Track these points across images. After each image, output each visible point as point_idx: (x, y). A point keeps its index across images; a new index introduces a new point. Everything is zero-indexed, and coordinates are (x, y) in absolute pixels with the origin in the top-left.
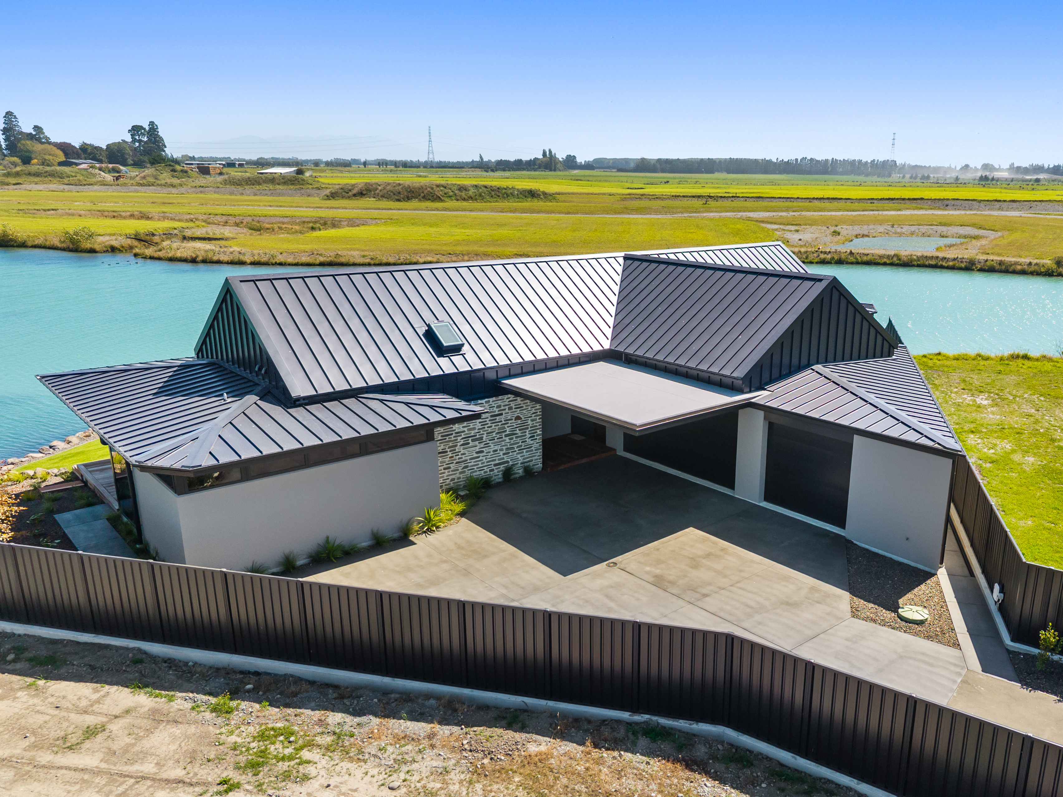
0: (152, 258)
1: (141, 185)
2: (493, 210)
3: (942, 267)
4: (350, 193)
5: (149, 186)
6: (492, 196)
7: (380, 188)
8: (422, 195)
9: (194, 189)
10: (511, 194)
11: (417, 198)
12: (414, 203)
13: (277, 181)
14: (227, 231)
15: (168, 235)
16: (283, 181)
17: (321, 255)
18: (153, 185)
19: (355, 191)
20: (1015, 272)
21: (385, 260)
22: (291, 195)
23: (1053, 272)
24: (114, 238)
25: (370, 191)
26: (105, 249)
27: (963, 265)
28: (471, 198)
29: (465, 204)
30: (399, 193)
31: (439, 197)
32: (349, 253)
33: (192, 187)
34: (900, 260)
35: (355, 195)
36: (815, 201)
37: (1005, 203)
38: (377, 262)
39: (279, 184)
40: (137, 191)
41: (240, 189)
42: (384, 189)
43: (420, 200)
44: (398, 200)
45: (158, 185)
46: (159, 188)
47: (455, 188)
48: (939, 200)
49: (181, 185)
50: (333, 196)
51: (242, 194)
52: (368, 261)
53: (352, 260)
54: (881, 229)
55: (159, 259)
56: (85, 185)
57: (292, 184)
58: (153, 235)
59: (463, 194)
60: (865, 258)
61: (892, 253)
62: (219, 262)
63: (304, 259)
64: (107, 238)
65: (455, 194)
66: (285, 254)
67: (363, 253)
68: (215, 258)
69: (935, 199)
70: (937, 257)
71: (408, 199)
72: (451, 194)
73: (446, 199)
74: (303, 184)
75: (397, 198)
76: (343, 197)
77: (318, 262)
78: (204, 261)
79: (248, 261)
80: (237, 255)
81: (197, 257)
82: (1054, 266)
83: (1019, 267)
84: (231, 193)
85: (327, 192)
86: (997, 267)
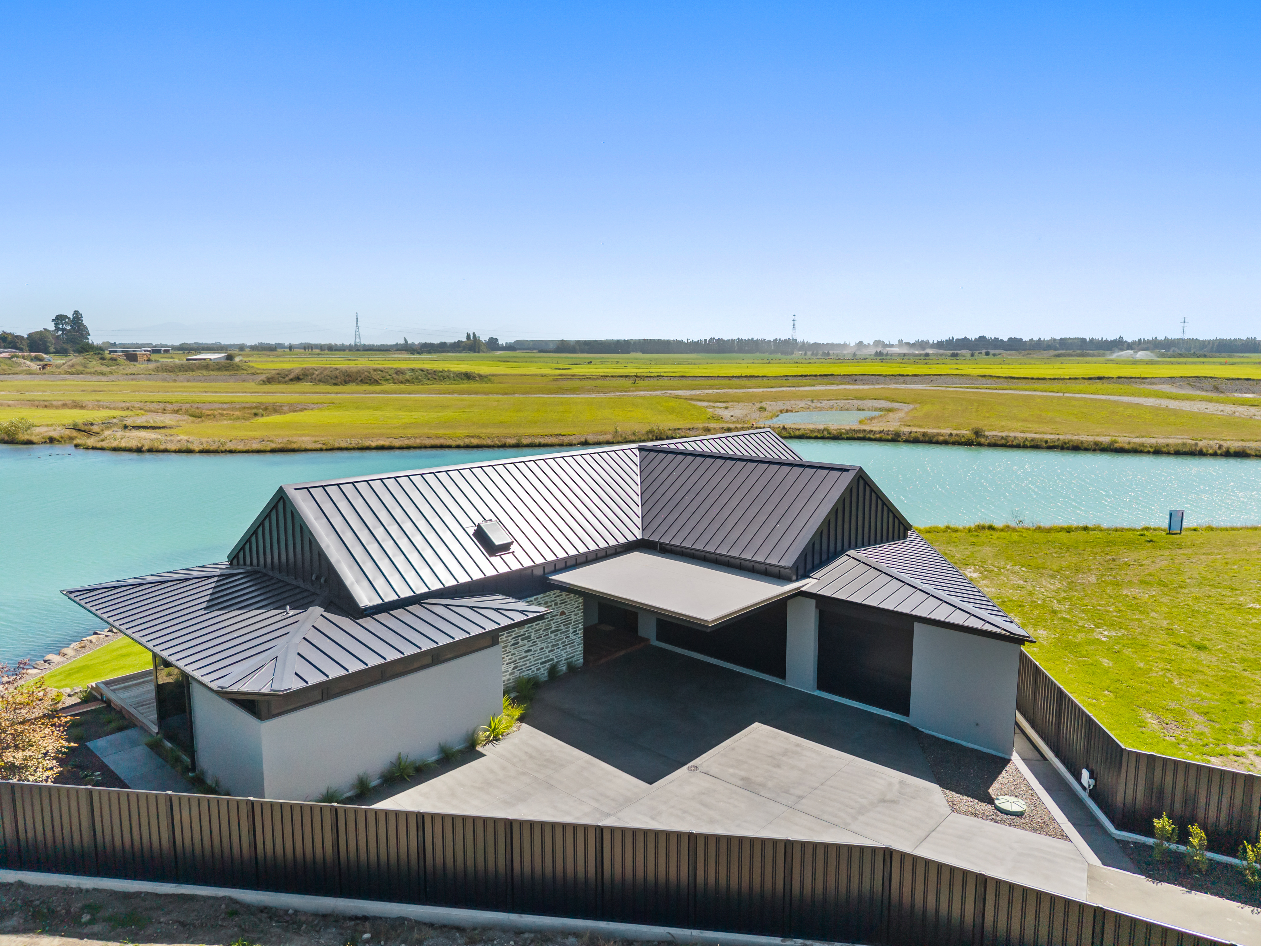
0: (94, 448)
1: (70, 373)
2: (430, 392)
3: (870, 439)
4: (287, 378)
5: (78, 374)
6: (429, 379)
7: (317, 373)
8: (360, 379)
9: (125, 377)
10: (448, 376)
11: (354, 382)
12: (352, 387)
13: (211, 367)
14: (167, 419)
15: (107, 425)
16: (217, 367)
17: (272, 441)
18: (82, 373)
19: (291, 376)
20: (938, 443)
21: (336, 446)
22: (225, 381)
23: (973, 442)
24: (51, 428)
25: (307, 376)
26: (43, 440)
27: (889, 437)
28: (408, 381)
29: (403, 386)
30: (336, 377)
31: (377, 381)
32: (301, 439)
33: (123, 374)
34: (830, 433)
35: (291, 380)
36: (734, 379)
37: (908, 378)
38: (329, 447)
39: (213, 370)
40: (65, 380)
41: (173, 375)
42: (321, 373)
43: (357, 384)
44: (336, 384)
45: (87, 373)
46: (88, 376)
47: (393, 371)
48: (848, 375)
49: (111, 373)
50: (270, 381)
51: (175, 381)
52: (320, 446)
53: (304, 446)
54: (802, 404)
55: (102, 449)
56: (9, 374)
57: (226, 370)
58: (92, 424)
59: (401, 377)
60: (797, 433)
61: (822, 427)
62: (166, 451)
63: (255, 446)
64: (45, 429)
65: (393, 378)
66: (234, 442)
67: (314, 439)
68: (162, 447)
69: (844, 375)
70: (865, 431)
71: (346, 382)
72: (389, 377)
73: (383, 382)
74: (237, 370)
75: (334, 382)
76: (279, 382)
77: (269, 448)
78: (150, 451)
79: (197, 449)
80: (186, 444)
81: (142, 447)
82: (973, 437)
83: (941, 438)
84: (164, 380)
85: (263, 377)
86: (921, 438)
